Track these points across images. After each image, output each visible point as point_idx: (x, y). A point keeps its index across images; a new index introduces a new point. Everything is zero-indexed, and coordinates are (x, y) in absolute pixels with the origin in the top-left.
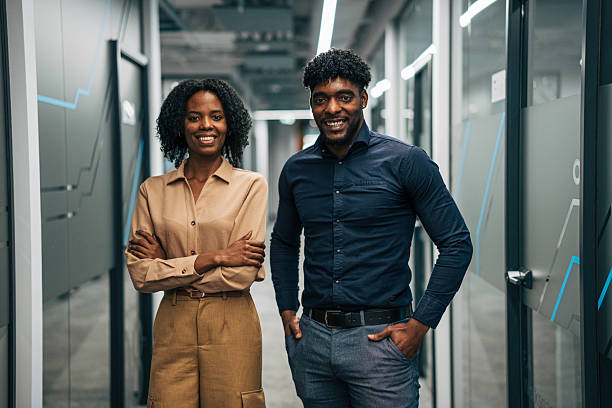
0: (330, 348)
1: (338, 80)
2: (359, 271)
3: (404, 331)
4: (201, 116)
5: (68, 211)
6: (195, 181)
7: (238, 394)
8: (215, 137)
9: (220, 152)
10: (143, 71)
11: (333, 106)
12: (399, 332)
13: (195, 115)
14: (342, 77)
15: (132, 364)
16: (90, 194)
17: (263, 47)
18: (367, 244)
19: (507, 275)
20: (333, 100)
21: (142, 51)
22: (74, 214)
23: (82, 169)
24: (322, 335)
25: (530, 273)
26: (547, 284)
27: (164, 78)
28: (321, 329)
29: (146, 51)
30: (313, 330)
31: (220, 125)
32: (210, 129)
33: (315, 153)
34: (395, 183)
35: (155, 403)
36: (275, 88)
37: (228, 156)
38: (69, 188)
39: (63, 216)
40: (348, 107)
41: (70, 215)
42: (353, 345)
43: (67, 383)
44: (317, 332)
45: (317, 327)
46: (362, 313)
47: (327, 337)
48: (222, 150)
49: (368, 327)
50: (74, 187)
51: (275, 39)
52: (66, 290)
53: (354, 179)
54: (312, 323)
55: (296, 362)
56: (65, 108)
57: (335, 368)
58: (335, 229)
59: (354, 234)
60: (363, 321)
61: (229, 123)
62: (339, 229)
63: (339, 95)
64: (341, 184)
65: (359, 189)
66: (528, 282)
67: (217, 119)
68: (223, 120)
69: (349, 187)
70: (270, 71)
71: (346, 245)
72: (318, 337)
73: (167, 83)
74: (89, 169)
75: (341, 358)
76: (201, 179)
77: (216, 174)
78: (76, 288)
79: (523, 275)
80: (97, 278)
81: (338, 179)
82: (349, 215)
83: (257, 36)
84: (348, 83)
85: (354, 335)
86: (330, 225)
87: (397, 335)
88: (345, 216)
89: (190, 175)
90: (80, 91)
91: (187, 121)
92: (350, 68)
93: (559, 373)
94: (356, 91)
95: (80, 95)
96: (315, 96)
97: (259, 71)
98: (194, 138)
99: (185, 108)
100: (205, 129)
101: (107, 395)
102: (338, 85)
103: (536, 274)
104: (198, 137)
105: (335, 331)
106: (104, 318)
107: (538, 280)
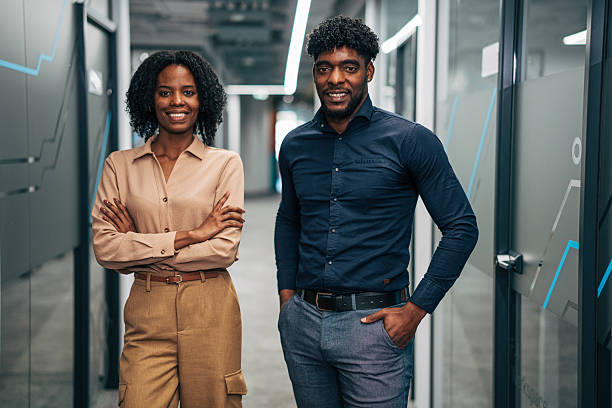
0: (319, 332)
1: (344, 49)
2: (354, 252)
3: (400, 315)
4: (172, 91)
5: (29, 185)
6: (166, 159)
7: (221, 377)
8: (187, 113)
9: (193, 129)
10: (111, 38)
11: (336, 76)
12: (394, 317)
13: (165, 90)
14: (348, 46)
15: (98, 346)
16: (54, 167)
17: (238, 18)
18: (364, 225)
19: (496, 259)
20: (337, 69)
21: (110, 17)
22: (36, 188)
23: (45, 141)
24: (313, 318)
25: (521, 257)
26: (539, 268)
27: (134, 48)
28: (313, 311)
29: (114, 17)
30: (305, 313)
31: (192, 101)
32: (181, 105)
33: (312, 128)
34: (398, 162)
35: (130, 387)
36: (249, 61)
37: (201, 133)
38: (31, 160)
39: (25, 190)
40: (353, 79)
41: (31, 189)
42: (344, 330)
43: (27, 366)
44: (309, 315)
45: (309, 309)
46: (353, 297)
47: (318, 320)
48: (195, 127)
49: (359, 311)
50: (36, 160)
51: (249, 8)
52: (27, 269)
53: (354, 157)
54: (304, 304)
55: (288, 344)
56: (26, 74)
57: (324, 353)
58: (332, 208)
59: (350, 215)
60: (354, 304)
61: (200, 99)
62: (337, 208)
63: (343, 65)
64: (341, 161)
65: (359, 166)
66: (519, 266)
67: (189, 94)
68: (196, 96)
69: (348, 164)
70: (244, 44)
71: (342, 225)
72: (310, 319)
73: (136, 54)
74: (53, 140)
75: (330, 343)
76: (173, 156)
77: (188, 150)
78: (39, 267)
79: (513, 259)
80: (60, 257)
81: (338, 156)
82: (346, 194)
83: (231, 6)
84: (355, 53)
85: (345, 320)
86: (327, 203)
87: (391, 320)
88: (342, 196)
89: (161, 152)
90: (43, 56)
91: (157, 95)
92: (357, 38)
93: (542, 358)
94: (362, 62)
95: (43, 61)
96: (319, 64)
97: (233, 43)
98: (164, 114)
99: (156, 82)
100: (175, 106)
101: (71, 378)
102: (342, 55)
103: (527, 258)
104: (168, 114)
105: (326, 314)
106: (69, 298)
107: (530, 265)
